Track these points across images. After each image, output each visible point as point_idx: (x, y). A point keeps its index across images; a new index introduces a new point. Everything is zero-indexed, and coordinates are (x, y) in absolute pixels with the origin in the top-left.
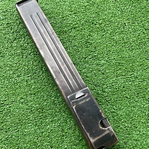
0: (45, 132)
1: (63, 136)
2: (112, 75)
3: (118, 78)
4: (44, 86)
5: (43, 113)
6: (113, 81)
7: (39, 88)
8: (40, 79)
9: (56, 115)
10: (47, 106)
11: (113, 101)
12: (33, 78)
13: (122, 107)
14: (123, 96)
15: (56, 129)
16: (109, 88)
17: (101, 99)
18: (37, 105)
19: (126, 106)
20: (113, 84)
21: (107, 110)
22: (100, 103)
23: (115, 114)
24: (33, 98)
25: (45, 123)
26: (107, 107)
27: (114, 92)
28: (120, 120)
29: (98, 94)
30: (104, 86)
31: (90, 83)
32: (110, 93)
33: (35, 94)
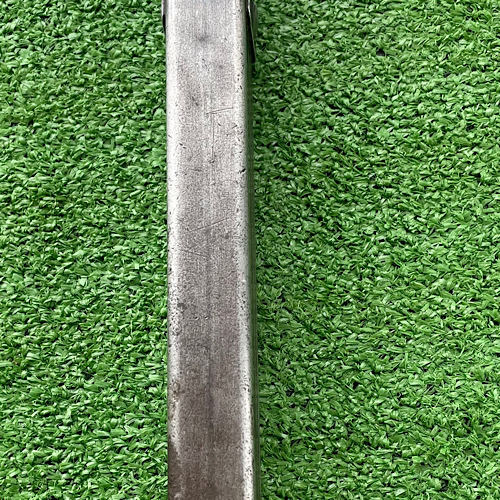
0: (67, 304)
1: (148, 330)
2: (425, 63)
3: (449, 79)
4: (81, 85)
5: (62, 215)
6: (423, 91)
7: (53, 94)
8: (65, 48)
9: (124, 230)
10: (87, 187)
11: (407, 191)
12: (31, 40)
13: (446, 223)
14: (460, 167)
15: (117, 297)
16: (396, 123)
17: (351, 174)
18: (39, 178)
19: (466, 220)
20: (419, 107)
21: (370, 230)
22: (343, 196)
23: (407, 254)
24: (21, 139)
25: (67, 264)
26: (373, 214)
27: (419, 148)
28: (424, 282)
29: (338, 150)
30: (377, 115)
31: (309, 91)
32: (397, 150)
33: (31, 122)
